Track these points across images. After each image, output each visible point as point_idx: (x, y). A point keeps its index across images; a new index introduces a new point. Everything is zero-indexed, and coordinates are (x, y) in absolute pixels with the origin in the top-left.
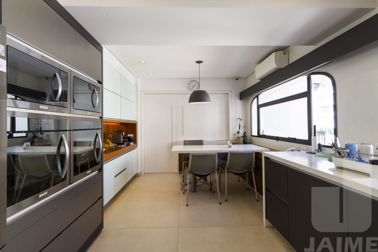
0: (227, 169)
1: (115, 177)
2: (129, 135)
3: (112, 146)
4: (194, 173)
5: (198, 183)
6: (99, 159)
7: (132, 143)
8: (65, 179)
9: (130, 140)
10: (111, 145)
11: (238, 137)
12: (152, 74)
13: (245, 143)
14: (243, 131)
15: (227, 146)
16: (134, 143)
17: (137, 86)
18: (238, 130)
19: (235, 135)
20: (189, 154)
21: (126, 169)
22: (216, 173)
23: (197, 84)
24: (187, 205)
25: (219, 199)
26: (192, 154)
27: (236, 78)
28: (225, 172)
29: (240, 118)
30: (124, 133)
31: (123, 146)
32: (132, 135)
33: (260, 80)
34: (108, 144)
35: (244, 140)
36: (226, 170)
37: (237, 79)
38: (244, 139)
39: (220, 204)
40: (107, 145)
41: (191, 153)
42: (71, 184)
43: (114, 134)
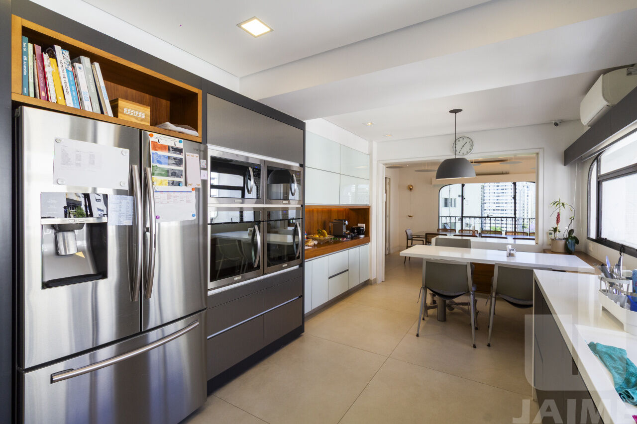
0: (497, 294)
1: (330, 278)
2: (359, 225)
3: (328, 239)
4: (433, 290)
5: (455, 309)
6: (298, 252)
7: (362, 236)
8: (258, 267)
9: (360, 231)
10: (327, 237)
11: (554, 240)
12: (391, 135)
13: (568, 251)
14: (567, 228)
15: (505, 253)
16: (365, 237)
17: (370, 154)
18: (555, 226)
19: (551, 234)
20: (422, 259)
21: (348, 270)
22: (472, 295)
23: (468, 142)
24: (417, 335)
25: (474, 339)
26: (427, 259)
27: (554, 122)
28: (492, 296)
29: (561, 202)
30: (347, 223)
31: (345, 239)
32: (364, 225)
33: (589, 126)
34: (324, 236)
35: (566, 246)
36: (494, 295)
37: (556, 124)
38: (566, 242)
39: (474, 347)
40: (322, 237)
41: (424, 257)
42: (264, 274)
43: (335, 222)
